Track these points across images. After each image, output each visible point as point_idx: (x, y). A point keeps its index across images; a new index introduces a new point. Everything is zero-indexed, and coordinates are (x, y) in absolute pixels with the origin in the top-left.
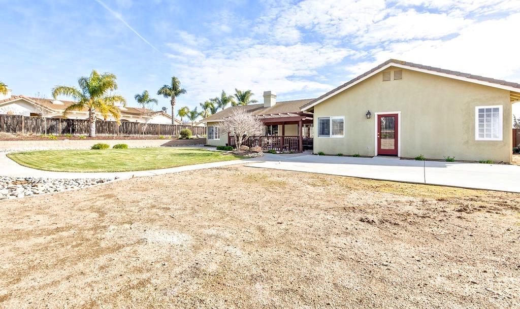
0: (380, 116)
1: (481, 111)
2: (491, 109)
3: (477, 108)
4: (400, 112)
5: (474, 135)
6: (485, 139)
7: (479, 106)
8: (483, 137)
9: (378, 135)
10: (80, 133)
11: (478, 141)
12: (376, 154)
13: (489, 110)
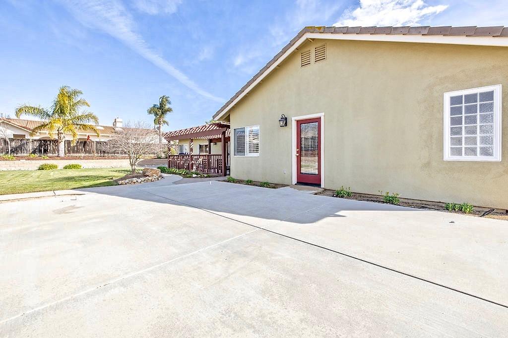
0: (299, 123)
1: (455, 100)
2: (476, 95)
3: (447, 97)
4: (323, 114)
5: (441, 150)
6: (464, 158)
7: (452, 90)
8: (460, 154)
9: (297, 153)
10: (53, 154)
11: (449, 162)
12: (295, 181)
13: (471, 98)
